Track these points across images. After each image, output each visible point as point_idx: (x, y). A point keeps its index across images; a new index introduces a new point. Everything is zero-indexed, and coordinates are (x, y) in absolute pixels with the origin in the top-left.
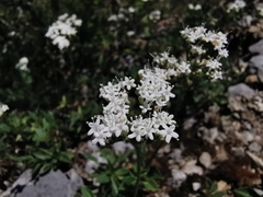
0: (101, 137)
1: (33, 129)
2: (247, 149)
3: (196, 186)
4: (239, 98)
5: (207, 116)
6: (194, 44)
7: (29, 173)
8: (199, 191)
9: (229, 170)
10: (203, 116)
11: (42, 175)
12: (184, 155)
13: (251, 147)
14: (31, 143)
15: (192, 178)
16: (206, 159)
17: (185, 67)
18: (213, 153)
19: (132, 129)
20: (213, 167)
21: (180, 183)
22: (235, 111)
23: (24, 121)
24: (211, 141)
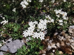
0: (26, 35)
1: (14, 28)
2: (71, 44)
3: (54, 51)
4: (72, 30)
5: (61, 33)
6: (57, 14)
7: (11, 39)
8: (54, 52)
9: (64, 49)
10: (60, 33)
11: (15, 40)
12: (52, 42)
13: (72, 44)
14: (13, 31)
15: (53, 49)
16: (58, 44)
17: (52, 21)
18: (60, 43)
19: (34, 35)
20: (60, 47)
21: (49, 49)
22: (70, 33)
23: (12, 25)
24: (61, 40)
